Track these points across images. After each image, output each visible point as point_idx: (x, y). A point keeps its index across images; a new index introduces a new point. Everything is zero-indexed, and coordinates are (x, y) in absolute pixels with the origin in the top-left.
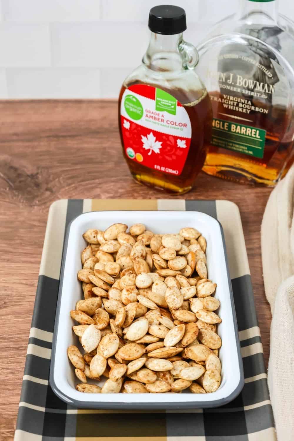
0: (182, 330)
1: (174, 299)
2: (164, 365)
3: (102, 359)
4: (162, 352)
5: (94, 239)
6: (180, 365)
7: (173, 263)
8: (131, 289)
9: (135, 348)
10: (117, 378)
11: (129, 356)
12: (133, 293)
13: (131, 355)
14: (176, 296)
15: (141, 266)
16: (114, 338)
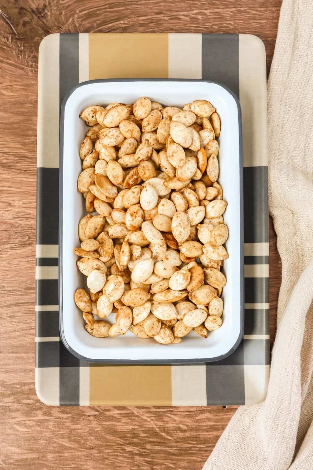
0: (187, 280)
3: (108, 303)
4: (167, 300)
5: (92, 118)
6: (184, 309)
7: (181, 173)
8: (135, 213)
9: (140, 297)
12: (137, 218)
13: (136, 303)
16: (119, 284)
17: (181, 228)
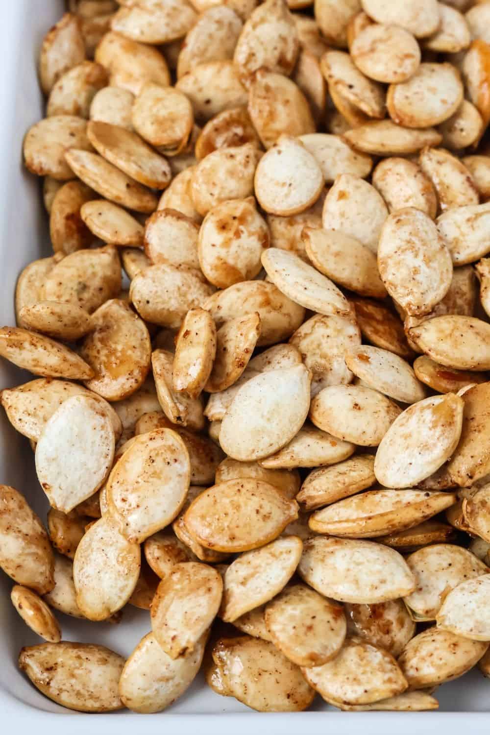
0: (451, 424)
1: (416, 271)
2: (375, 580)
3: (123, 542)
4: (370, 518)
6: (442, 568)
7: (407, 97)
8: (234, 218)
9: (255, 502)
10: (183, 644)
11: (233, 538)
12: (244, 236)
13: (237, 533)
14: (421, 257)
15: (280, 109)
16: (169, 456)
17: (416, 256)
